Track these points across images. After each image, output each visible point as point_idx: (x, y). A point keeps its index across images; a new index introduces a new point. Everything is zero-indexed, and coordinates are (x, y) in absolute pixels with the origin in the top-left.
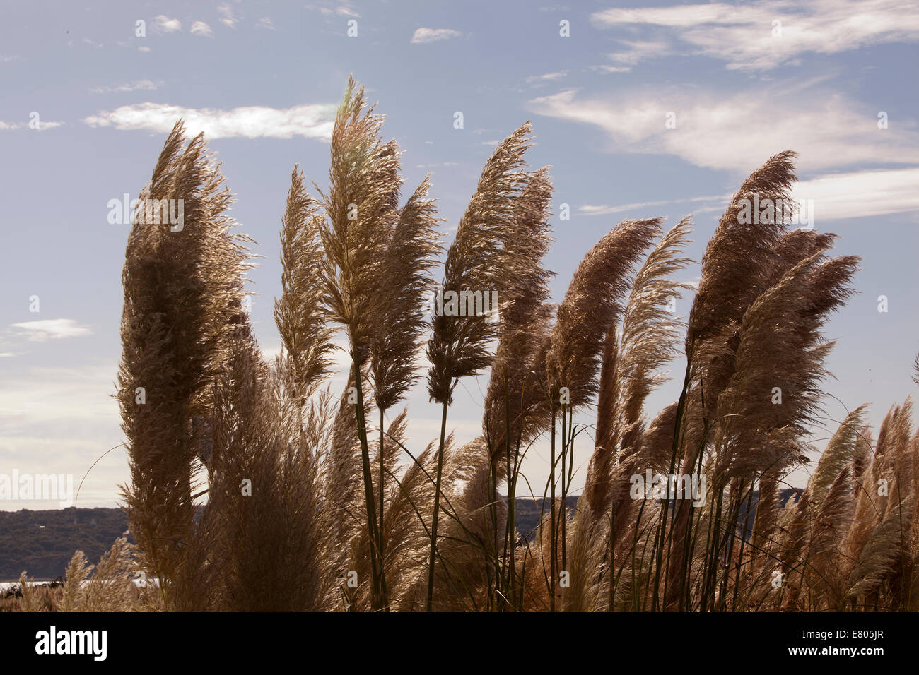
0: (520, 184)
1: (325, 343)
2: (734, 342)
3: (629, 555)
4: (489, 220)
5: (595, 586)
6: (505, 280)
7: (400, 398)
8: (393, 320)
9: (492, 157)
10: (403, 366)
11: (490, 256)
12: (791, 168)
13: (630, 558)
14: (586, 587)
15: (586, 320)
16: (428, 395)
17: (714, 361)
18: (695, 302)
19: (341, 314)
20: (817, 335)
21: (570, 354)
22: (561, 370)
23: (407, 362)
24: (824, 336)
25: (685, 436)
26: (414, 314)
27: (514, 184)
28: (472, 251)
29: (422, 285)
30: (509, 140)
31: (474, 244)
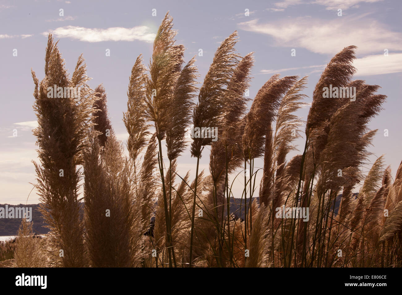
0: (232, 59)
1: (146, 131)
2: (327, 130)
3: (280, 224)
4: (218, 76)
5: (264, 239)
6: (225, 102)
7: (179, 155)
8: (176, 120)
9: (220, 47)
10: (180, 141)
11: (218, 92)
12: (353, 53)
13: (281, 225)
14: (260, 240)
15: (260, 119)
16: (191, 154)
17: (318, 138)
18: (310, 111)
19: (153, 117)
20: (365, 127)
21: (253, 135)
22: (249, 142)
23: (182, 139)
24: (368, 127)
25: (305, 171)
26: (185, 118)
27: (229, 59)
28: (210, 90)
29: (189, 105)
30: (227, 39)
31: (212, 86)
